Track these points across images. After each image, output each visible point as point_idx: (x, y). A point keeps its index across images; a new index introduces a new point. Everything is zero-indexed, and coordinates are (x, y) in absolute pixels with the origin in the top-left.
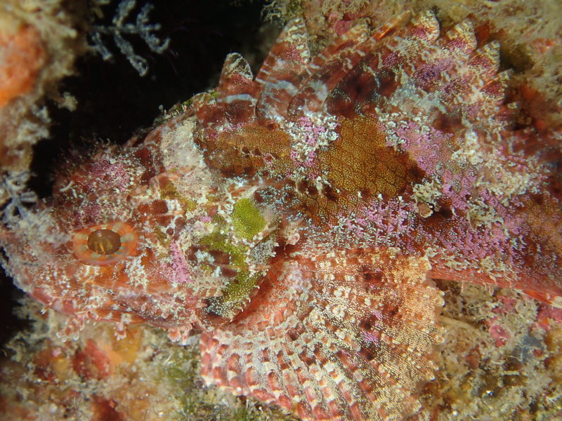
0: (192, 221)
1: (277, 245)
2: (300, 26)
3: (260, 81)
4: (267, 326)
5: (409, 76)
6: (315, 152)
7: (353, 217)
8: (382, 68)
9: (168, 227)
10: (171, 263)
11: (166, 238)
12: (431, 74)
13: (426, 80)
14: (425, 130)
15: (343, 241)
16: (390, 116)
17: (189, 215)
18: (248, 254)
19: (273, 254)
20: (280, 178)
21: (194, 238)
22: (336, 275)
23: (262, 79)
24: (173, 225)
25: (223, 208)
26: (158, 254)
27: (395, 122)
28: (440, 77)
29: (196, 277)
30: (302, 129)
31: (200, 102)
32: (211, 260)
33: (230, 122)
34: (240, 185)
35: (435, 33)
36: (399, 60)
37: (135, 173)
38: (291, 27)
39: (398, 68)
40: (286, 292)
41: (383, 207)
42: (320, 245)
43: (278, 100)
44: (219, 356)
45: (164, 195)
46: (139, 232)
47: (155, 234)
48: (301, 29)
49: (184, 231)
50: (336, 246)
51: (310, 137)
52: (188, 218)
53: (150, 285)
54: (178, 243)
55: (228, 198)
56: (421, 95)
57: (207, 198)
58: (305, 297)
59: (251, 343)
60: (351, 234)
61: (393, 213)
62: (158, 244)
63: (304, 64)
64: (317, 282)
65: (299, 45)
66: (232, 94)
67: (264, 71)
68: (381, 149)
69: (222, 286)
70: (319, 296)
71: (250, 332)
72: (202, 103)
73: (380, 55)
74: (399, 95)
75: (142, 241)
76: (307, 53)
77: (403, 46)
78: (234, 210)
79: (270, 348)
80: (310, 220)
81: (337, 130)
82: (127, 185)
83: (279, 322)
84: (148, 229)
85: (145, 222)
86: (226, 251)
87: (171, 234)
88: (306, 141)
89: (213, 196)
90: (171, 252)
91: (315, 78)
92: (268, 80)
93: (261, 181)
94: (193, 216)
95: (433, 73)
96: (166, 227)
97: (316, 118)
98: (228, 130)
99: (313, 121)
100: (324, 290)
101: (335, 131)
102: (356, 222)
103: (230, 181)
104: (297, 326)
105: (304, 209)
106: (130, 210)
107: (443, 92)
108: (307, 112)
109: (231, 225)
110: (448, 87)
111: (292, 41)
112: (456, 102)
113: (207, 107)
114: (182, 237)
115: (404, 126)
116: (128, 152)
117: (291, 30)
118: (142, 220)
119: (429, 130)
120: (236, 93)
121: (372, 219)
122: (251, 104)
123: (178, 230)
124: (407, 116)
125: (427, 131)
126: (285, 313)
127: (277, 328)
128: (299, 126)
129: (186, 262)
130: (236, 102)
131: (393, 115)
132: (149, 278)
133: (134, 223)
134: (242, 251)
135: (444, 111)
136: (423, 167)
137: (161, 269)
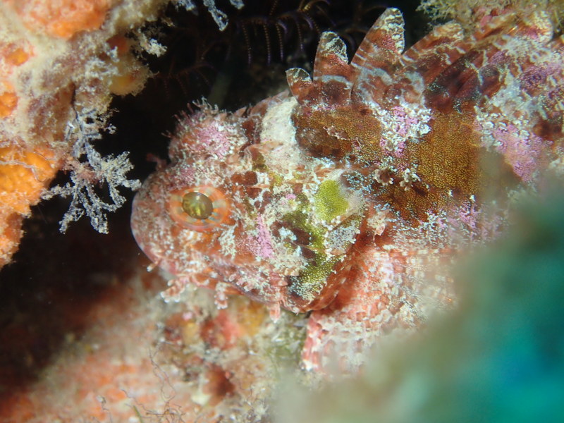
0: (278, 197)
1: (358, 232)
2: (397, 16)
3: (355, 65)
4: (364, 317)
5: (514, 76)
6: (405, 143)
7: (444, 216)
8: (487, 66)
9: (256, 200)
10: (257, 236)
11: (253, 210)
12: (538, 78)
13: (531, 83)
14: (524, 135)
15: (434, 239)
16: (489, 116)
17: (276, 190)
18: (326, 236)
19: (353, 241)
20: (367, 164)
21: (278, 214)
22: (426, 273)
23: (356, 63)
24: (260, 198)
25: (308, 187)
26: (246, 226)
27: (493, 123)
28: (545, 81)
29: (278, 253)
30: (395, 118)
31: (294, 77)
32: (294, 238)
33: (326, 102)
34: (327, 166)
35: (548, 35)
36: (506, 59)
37: (236, 142)
38: (388, 15)
39: (503, 67)
40: (378, 284)
41: (476, 209)
42: (411, 241)
43: (373, 86)
44: (318, 341)
45: (255, 167)
46: (230, 199)
47: (244, 205)
48: (399, 19)
49: (269, 205)
50: (428, 244)
51: (401, 127)
52: (275, 193)
53: (237, 255)
54: (263, 216)
55: (313, 177)
56: (524, 99)
57: (294, 175)
58: (395, 291)
59: (347, 332)
60: (442, 234)
61: (486, 217)
62: (246, 215)
63: (398, 55)
64: (408, 278)
65: (395, 35)
66: (328, 73)
67: (360, 56)
68: (475, 148)
69: (301, 266)
70: (409, 292)
71: (349, 321)
72: (296, 78)
73: (485, 52)
74: (502, 96)
75: (233, 209)
76: (402, 44)
77: (513, 46)
78: (318, 190)
79: (365, 340)
80: (398, 212)
81: (430, 123)
82: (226, 153)
83: (374, 315)
84: (238, 199)
85: (235, 192)
86: (306, 230)
87: (258, 207)
88: (397, 131)
89: (300, 173)
90: (257, 225)
91: (410, 70)
92: (364, 66)
93: (348, 165)
94: (279, 192)
95: (540, 77)
96: (254, 199)
97: (410, 109)
98: (322, 110)
99: (407, 111)
100: (414, 287)
101: (428, 124)
102: (447, 221)
103: (318, 161)
104: (390, 320)
105: (391, 199)
106: (222, 177)
107: (547, 96)
108: (402, 102)
109: (313, 205)
110: (553, 92)
111: (388, 30)
112: (557, 109)
113: (302, 83)
114: (267, 211)
115: (502, 128)
116: (236, 121)
117: (387, 18)
118: (233, 189)
119: (528, 135)
120: (332, 74)
121: (464, 220)
122: (346, 87)
123: (264, 204)
124: (507, 119)
125: (525, 136)
126: (380, 305)
127: (373, 320)
128: (392, 115)
129: (270, 238)
130: (333, 82)
131: (492, 115)
132: (237, 249)
133: (225, 190)
134: (321, 233)
135: (545, 117)
136: (519, 173)
137: (247, 241)
